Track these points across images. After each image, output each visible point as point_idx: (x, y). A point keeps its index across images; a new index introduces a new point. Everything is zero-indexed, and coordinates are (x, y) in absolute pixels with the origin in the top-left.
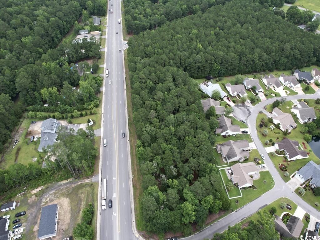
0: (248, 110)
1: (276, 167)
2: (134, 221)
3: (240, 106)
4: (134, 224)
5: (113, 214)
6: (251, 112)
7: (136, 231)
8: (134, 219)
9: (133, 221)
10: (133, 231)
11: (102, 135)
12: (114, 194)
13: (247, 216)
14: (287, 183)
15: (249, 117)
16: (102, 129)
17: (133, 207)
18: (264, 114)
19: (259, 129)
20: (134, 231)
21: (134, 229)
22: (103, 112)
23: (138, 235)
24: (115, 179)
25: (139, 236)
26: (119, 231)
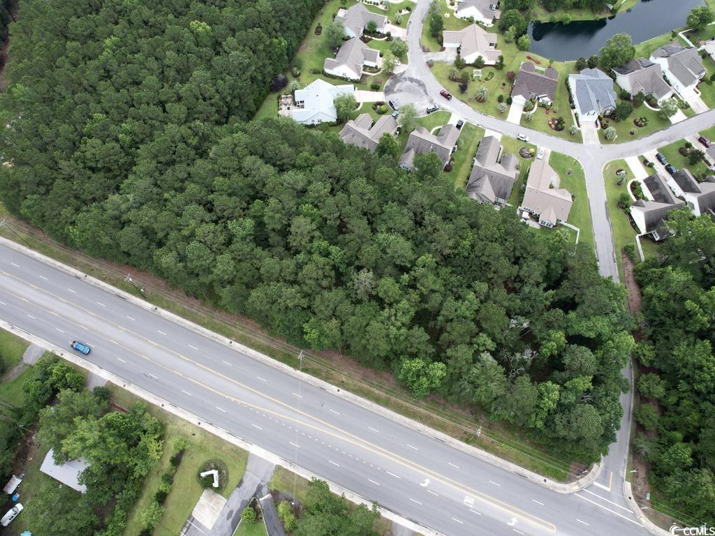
0: (412, 80)
1: (551, 135)
2: (545, 481)
3: (393, 85)
4: (551, 483)
5: (510, 526)
6: (418, 78)
7: (567, 486)
8: (539, 478)
9: (544, 483)
10: (563, 492)
11: (276, 460)
12: (465, 501)
13: (611, 249)
14: (584, 141)
15: (428, 92)
16: (255, 450)
17: (513, 467)
18: (438, 62)
19: (464, 97)
20: (565, 490)
21: (560, 488)
22: (194, 420)
23: (575, 485)
24: (428, 481)
25: (578, 483)
26: (552, 528)
